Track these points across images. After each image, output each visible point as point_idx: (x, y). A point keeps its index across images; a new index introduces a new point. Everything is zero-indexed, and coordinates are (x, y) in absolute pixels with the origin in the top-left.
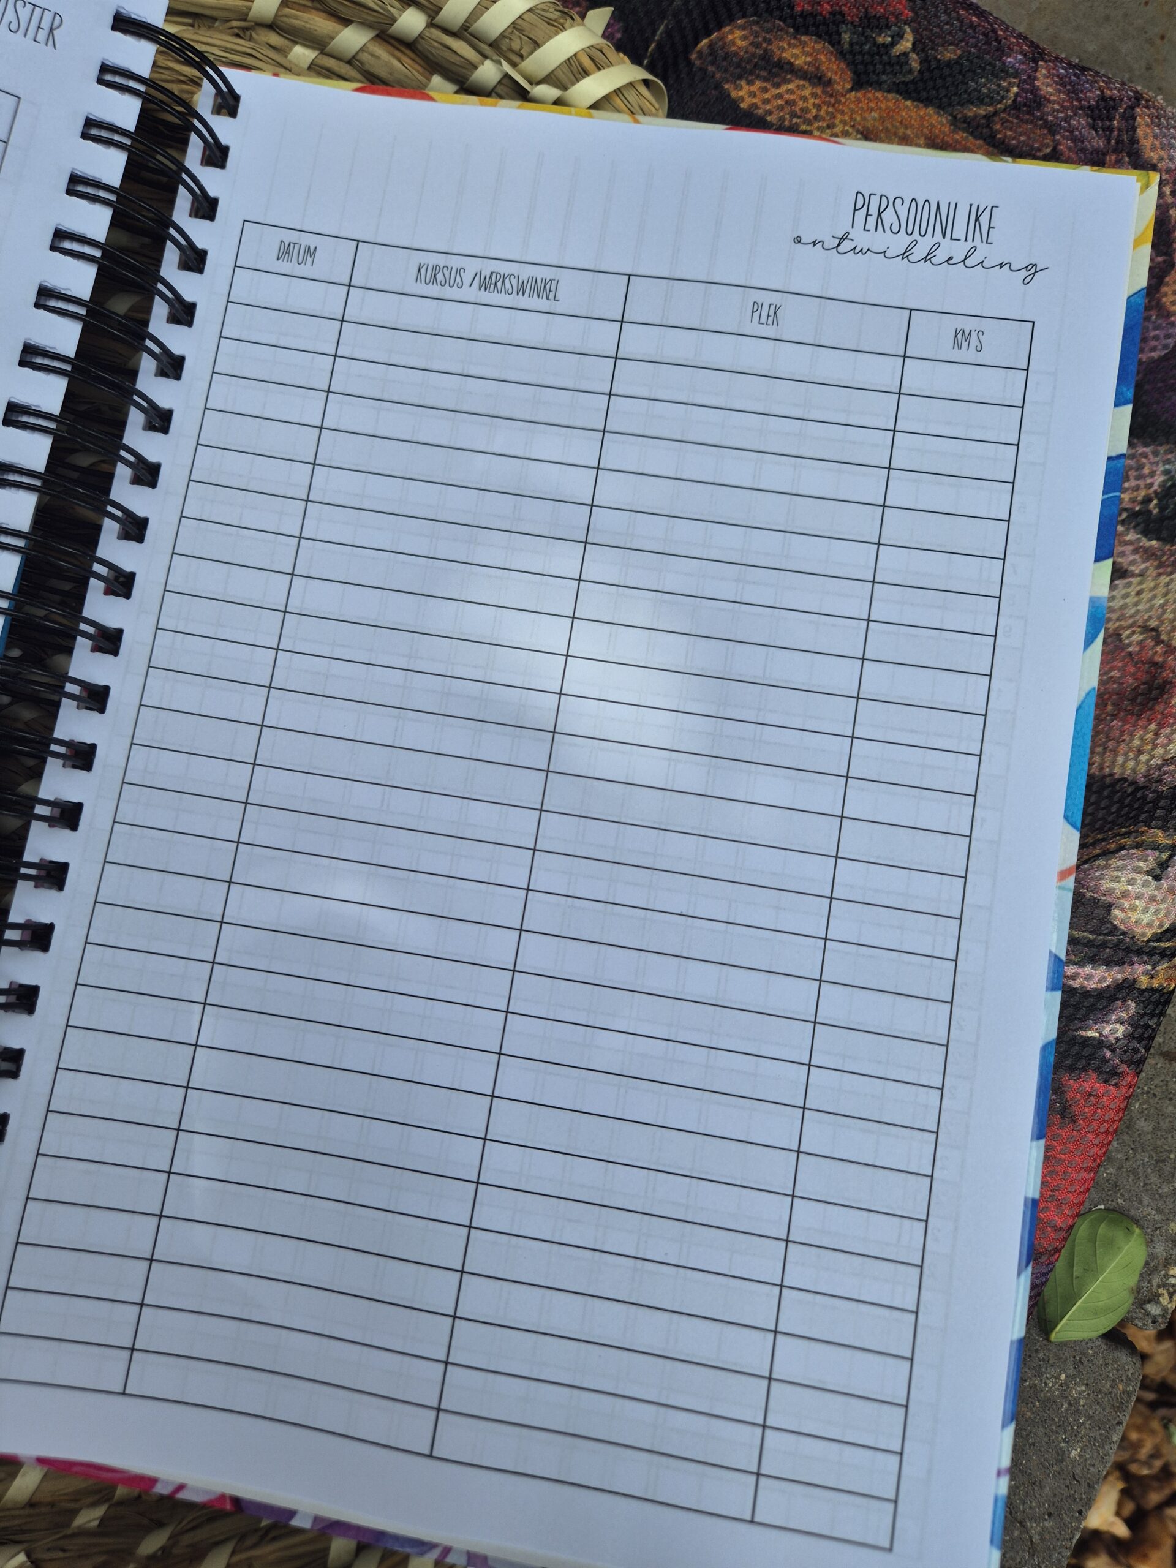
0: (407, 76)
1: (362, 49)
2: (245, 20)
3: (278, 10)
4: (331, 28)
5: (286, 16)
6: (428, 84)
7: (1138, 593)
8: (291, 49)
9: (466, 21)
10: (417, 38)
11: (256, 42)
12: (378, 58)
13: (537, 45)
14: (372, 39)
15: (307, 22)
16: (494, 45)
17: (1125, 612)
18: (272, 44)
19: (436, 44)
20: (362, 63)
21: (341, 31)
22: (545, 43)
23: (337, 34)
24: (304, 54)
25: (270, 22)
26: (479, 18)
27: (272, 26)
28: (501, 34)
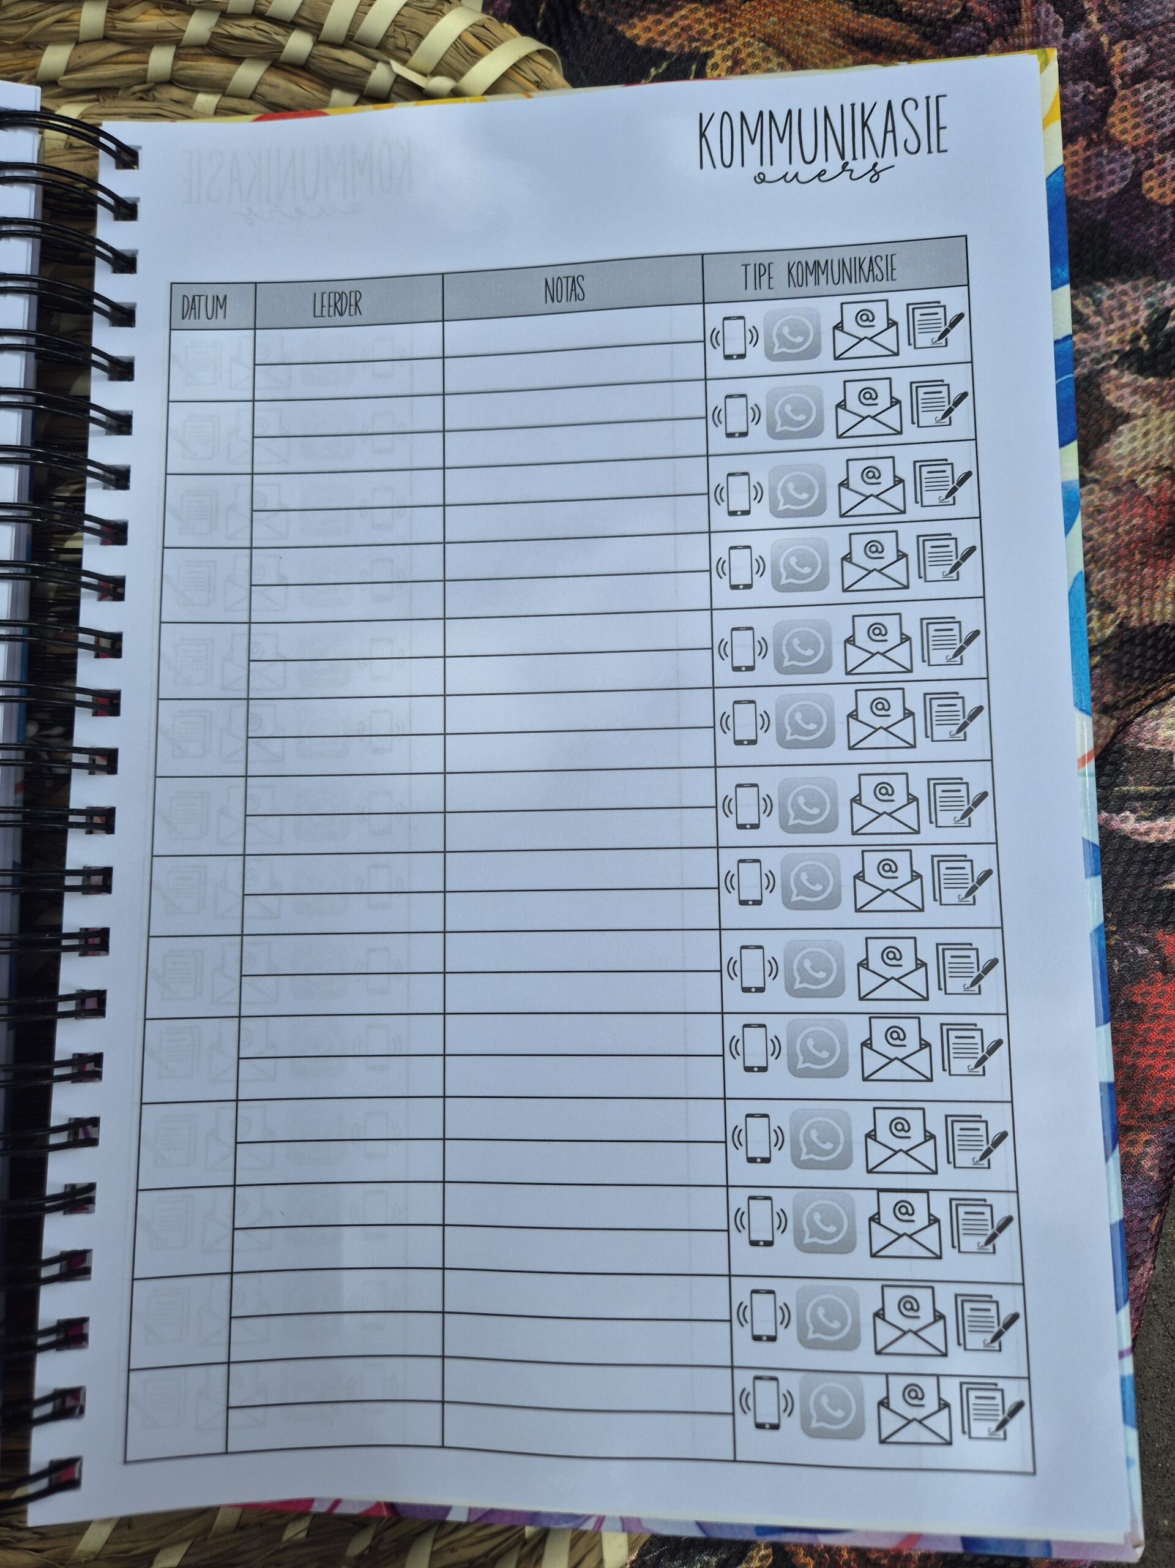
0: (307, 98)
1: (260, 83)
2: (145, 82)
3: (173, 66)
4: (226, 70)
5: (182, 69)
6: (329, 100)
7: (1146, 434)
8: (194, 100)
9: (349, 31)
10: (307, 59)
11: (159, 101)
12: (276, 87)
13: (421, 37)
14: (267, 70)
15: (202, 70)
16: (381, 46)
17: (1135, 456)
18: (177, 99)
19: (327, 60)
20: (263, 96)
21: (235, 71)
22: (427, 33)
23: (233, 73)
24: (207, 101)
25: (168, 78)
26: (360, 25)
27: (172, 81)
28: (385, 35)
